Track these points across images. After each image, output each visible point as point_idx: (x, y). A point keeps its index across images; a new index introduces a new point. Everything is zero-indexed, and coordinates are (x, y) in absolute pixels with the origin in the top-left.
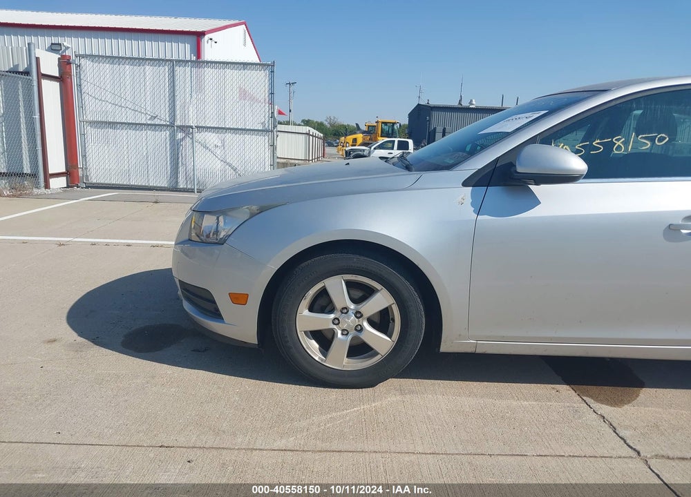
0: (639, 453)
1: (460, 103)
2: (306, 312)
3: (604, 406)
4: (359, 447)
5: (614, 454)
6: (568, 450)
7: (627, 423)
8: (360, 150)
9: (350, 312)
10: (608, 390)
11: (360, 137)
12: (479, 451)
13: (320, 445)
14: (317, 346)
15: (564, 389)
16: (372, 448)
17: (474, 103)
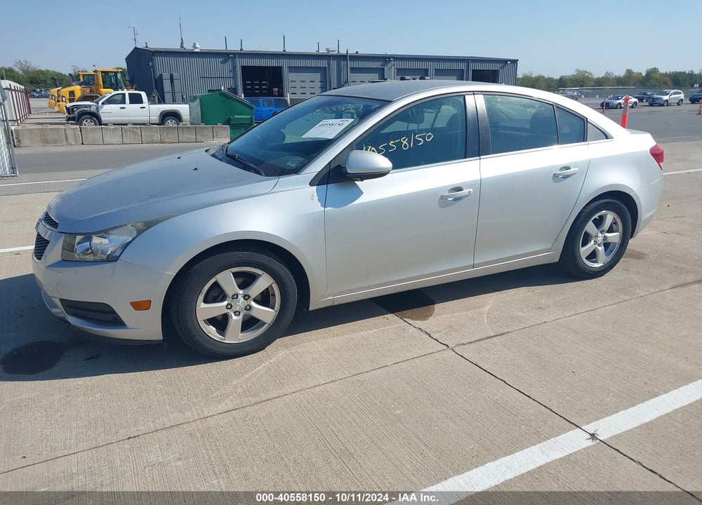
0: (448, 346)
1: (182, 47)
2: (203, 305)
3: (418, 322)
4: (281, 392)
5: (435, 350)
6: (410, 356)
7: (435, 329)
8: (86, 106)
9: (240, 296)
10: (416, 310)
11: (77, 89)
12: (360, 372)
13: (253, 400)
14: (215, 329)
15: (390, 316)
16: (291, 391)
17: (198, 46)
